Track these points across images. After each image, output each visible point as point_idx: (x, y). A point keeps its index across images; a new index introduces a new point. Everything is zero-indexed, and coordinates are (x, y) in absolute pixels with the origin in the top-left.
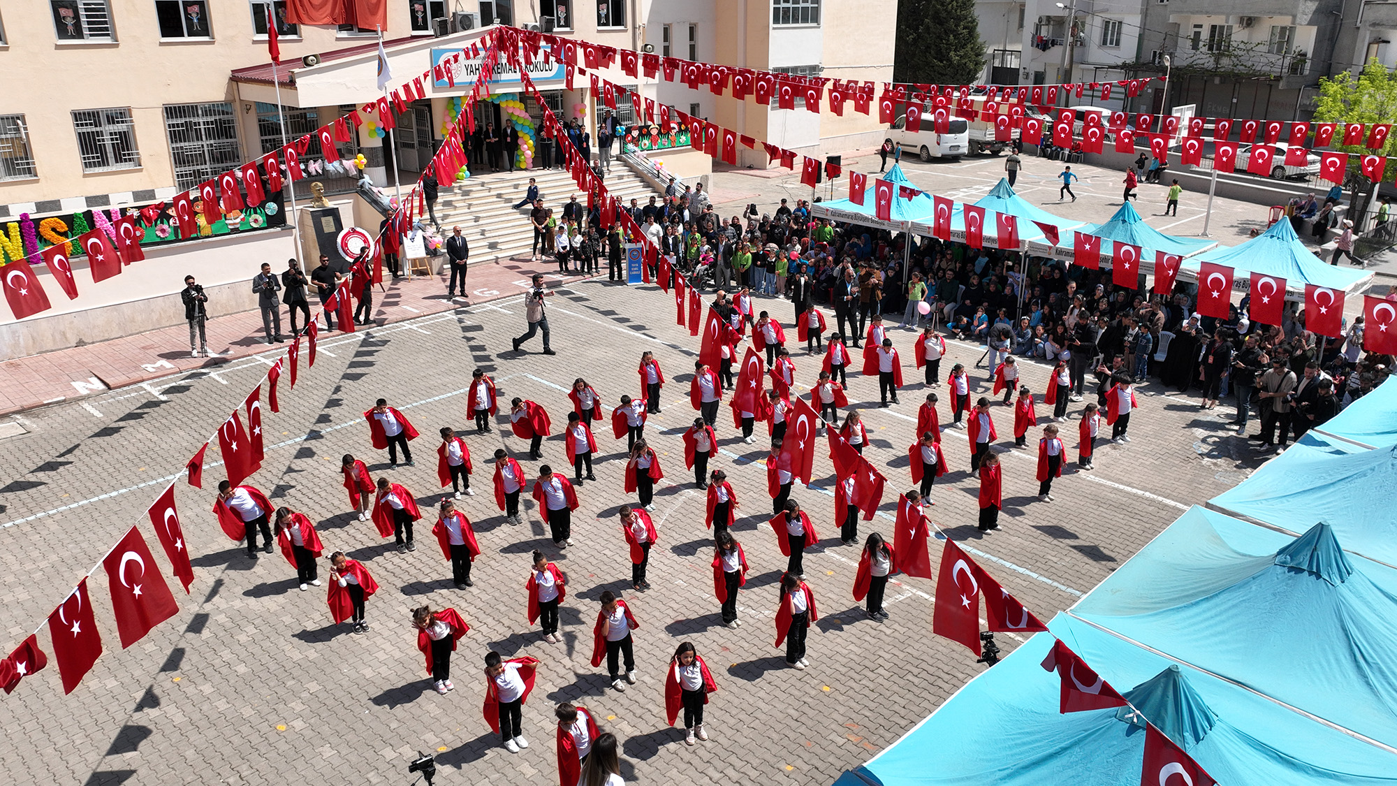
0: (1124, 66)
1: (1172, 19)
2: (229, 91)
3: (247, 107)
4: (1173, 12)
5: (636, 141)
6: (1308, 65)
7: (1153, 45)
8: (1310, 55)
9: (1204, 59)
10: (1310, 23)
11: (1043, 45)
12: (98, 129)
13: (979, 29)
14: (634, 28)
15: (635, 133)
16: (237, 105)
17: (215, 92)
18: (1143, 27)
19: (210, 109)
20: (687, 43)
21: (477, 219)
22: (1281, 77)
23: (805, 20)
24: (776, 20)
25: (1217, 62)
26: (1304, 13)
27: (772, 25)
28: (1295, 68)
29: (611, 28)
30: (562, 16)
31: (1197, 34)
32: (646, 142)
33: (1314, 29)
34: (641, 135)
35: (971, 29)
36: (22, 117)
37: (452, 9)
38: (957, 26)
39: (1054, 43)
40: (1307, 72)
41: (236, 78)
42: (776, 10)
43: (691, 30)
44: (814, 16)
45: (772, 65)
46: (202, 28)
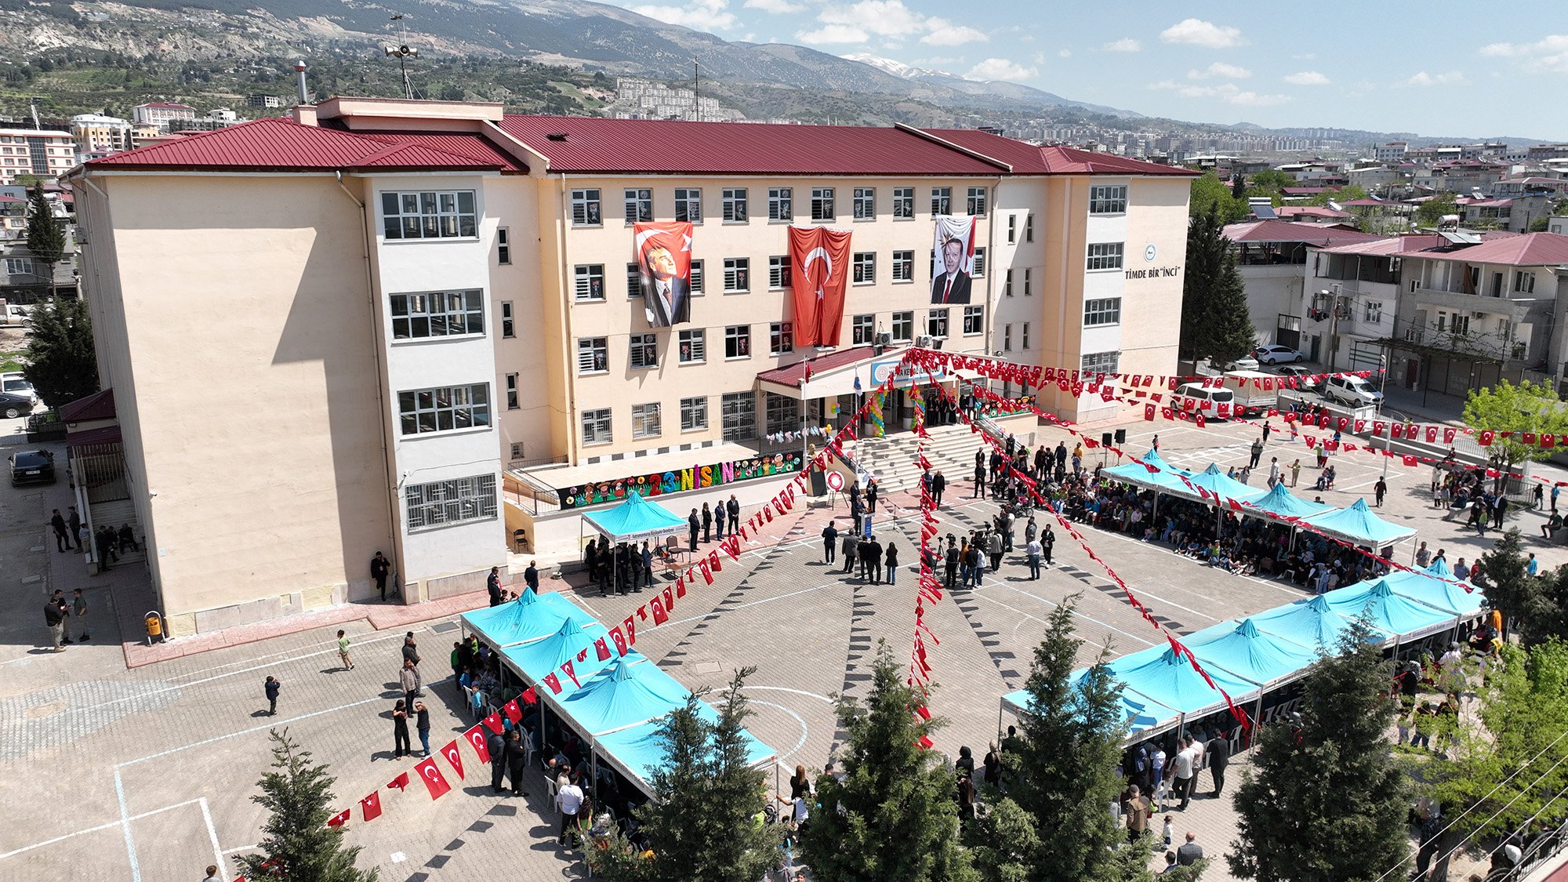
0: (1381, 341)
1: (1419, 307)
2: (755, 385)
3: (763, 393)
4: (1420, 302)
5: (987, 412)
6: (1527, 352)
7: (1405, 326)
8: (1528, 344)
9: (1444, 340)
10: (1525, 321)
11: (1317, 316)
12: (691, 408)
13: (1250, 317)
14: (988, 333)
15: (987, 407)
16: (758, 394)
17: (747, 386)
18: (1398, 308)
19: (743, 395)
20: (1022, 335)
21: (892, 464)
22: (1502, 362)
23: (1108, 321)
24: (1087, 322)
25: (1454, 344)
26: (1519, 314)
27: (1083, 326)
28: (1517, 353)
29: (972, 334)
30: (942, 329)
31: (1442, 320)
32: (994, 412)
33: (1530, 326)
34: (991, 407)
35: (1243, 318)
36: (659, 404)
37: (877, 331)
38: (1231, 315)
39: (1326, 316)
40: (1526, 358)
41: (759, 378)
42: (1087, 316)
43: (1026, 327)
44: (1115, 318)
45: (1083, 353)
46: (746, 351)
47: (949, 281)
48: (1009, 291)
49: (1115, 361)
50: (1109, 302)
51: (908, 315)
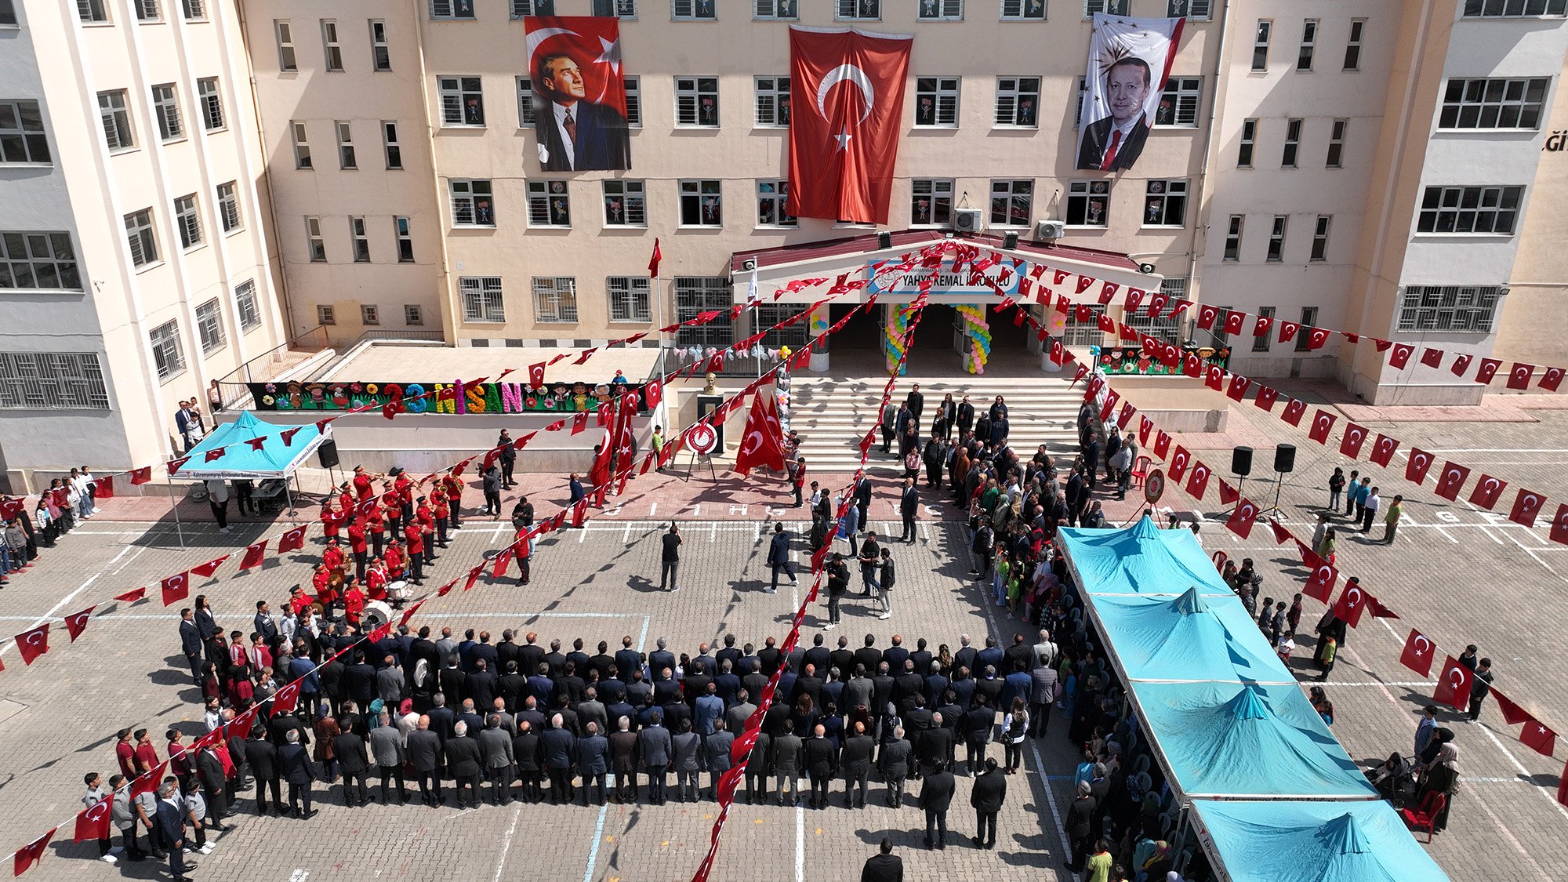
5: (1116, 363)
12: (624, 291)
14: (1194, 228)
15: (1116, 355)
17: (715, 270)
19: (710, 282)
20: (1266, 239)
24: (1421, 228)
27: (1414, 232)
29: (1162, 226)
30: (1096, 212)
32: (1131, 365)
34: (1125, 357)
36: (577, 279)
37: (956, 205)
42: (1424, 217)
43: (1322, 225)
44: (1506, 224)
45: (1404, 282)
46: (715, 218)
47: (1118, 135)
48: (1245, 156)
49: (1491, 303)
50: (1491, 195)
51: (1024, 186)
